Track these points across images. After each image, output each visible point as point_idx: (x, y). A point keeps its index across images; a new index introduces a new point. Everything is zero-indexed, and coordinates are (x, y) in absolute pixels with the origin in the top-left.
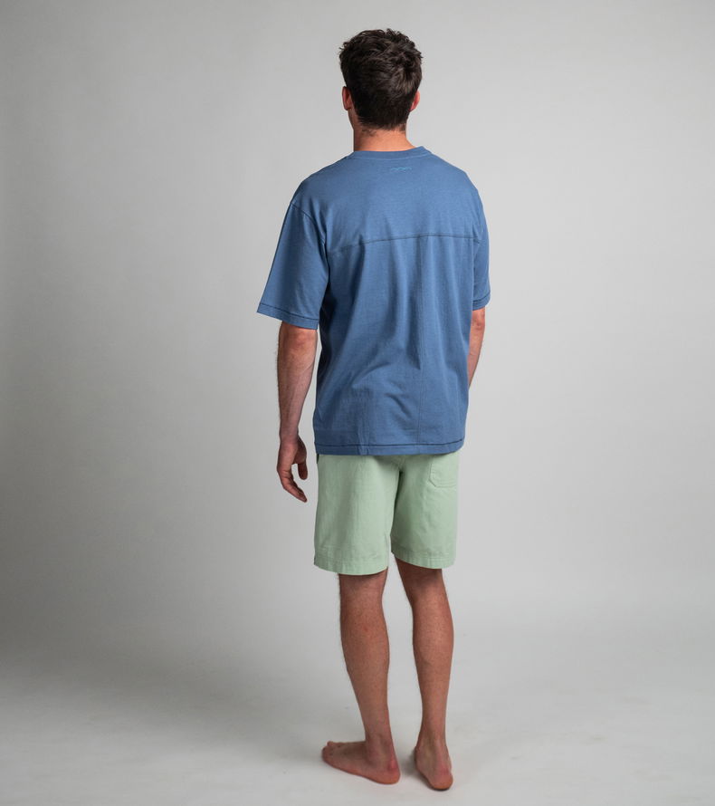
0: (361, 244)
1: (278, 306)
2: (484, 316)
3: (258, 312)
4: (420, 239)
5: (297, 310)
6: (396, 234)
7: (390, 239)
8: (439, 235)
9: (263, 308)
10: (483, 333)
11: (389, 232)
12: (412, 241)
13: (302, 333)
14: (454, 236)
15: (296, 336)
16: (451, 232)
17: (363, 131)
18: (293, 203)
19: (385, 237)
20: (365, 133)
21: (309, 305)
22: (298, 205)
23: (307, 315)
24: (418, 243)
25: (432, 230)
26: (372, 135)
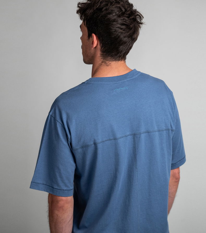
0: (95, 144)
1: (45, 183)
2: (179, 173)
3: (30, 188)
4: (135, 136)
5: (58, 185)
6: (118, 135)
7: (115, 139)
8: (148, 132)
9: (34, 185)
10: (178, 183)
11: (114, 135)
12: (130, 138)
13: (62, 200)
14: (159, 131)
15: (58, 202)
16: (156, 129)
17: (102, 62)
18: (51, 114)
19: (112, 138)
20: (103, 63)
21: (66, 181)
22: (53, 115)
23: (65, 188)
24: (134, 138)
25: (143, 129)
26: (107, 66)
